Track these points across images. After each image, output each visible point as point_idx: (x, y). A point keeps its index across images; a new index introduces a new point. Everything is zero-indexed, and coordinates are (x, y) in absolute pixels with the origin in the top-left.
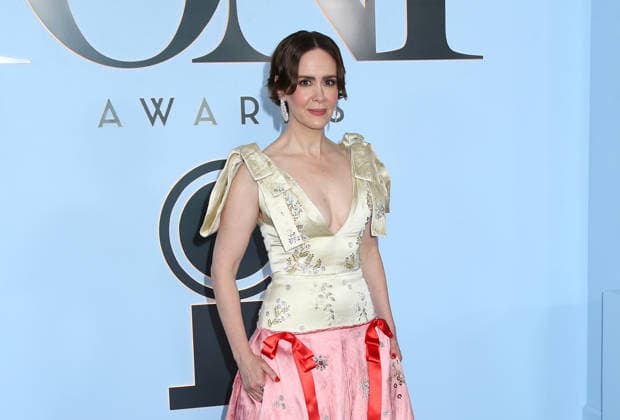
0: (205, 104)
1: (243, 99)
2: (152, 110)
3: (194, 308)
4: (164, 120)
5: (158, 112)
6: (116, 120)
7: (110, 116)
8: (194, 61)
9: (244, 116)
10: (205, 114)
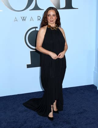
0: (32, 17)
1: (38, 17)
2: (23, 19)
3: (31, 51)
4: (25, 20)
5: (24, 19)
6: (17, 20)
7: (16, 20)
8: (30, 10)
9: (38, 19)
10: (32, 19)
